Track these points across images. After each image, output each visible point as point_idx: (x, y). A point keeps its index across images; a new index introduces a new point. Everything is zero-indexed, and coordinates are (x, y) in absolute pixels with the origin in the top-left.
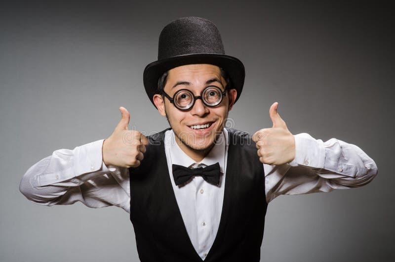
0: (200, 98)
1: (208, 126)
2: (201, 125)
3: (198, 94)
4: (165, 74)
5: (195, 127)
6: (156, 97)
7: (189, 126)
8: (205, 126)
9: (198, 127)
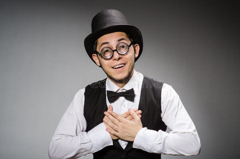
2: (119, 65)
3: (114, 48)
4: (96, 42)
5: (116, 67)
6: (94, 55)
7: (113, 68)
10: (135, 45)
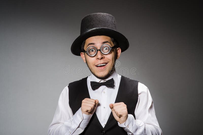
0: (100, 50)
1: (104, 64)
8: (103, 65)
10: (117, 49)
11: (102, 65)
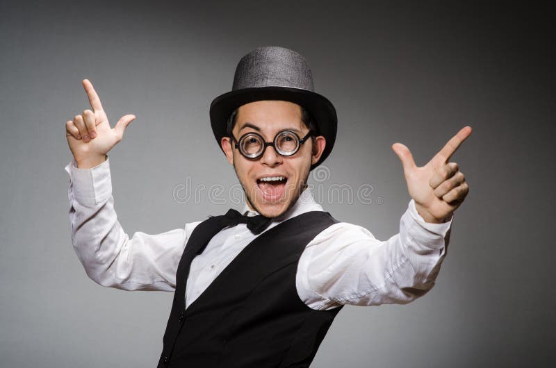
0: (272, 144)
2: (272, 177)
3: (270, 140)
4: (234, 113)
5: (265, 179)
6: (225, 140)
9: (269, 179)
10: (317, 138)
11: (274, 179)
